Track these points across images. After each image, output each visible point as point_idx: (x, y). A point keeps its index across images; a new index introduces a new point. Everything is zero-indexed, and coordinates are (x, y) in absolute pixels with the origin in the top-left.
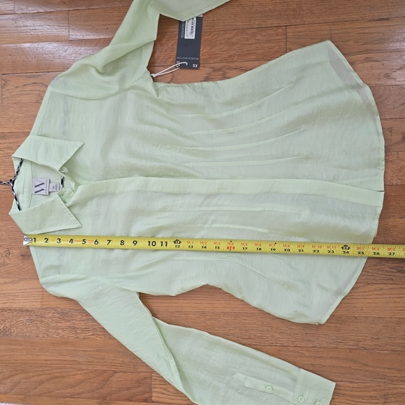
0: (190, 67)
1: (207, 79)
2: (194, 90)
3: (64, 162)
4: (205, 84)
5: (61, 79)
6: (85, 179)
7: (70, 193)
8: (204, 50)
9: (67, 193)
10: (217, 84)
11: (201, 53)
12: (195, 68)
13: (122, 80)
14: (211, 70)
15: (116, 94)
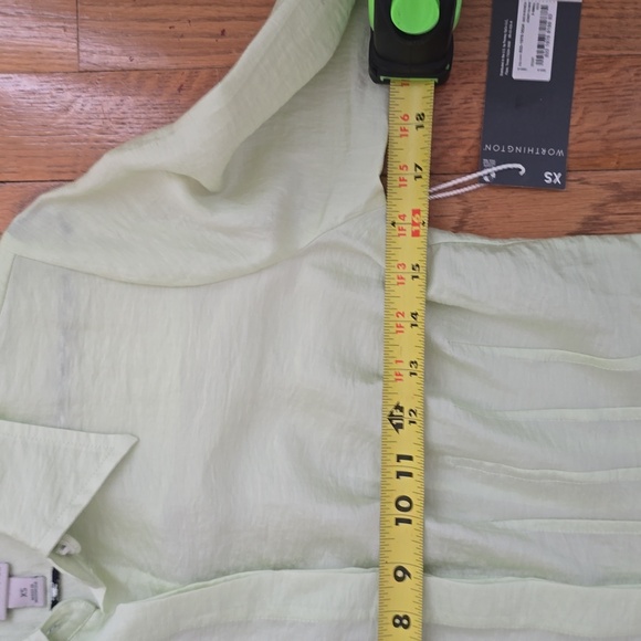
0: (534, 182)
1: (592, 227)
2: (557, 268)
3: (66, 521)
4: (590, 243)
5: (52, 210)
6: (141, 568)
7: (85, 616)
8: (585, 124)
9: (75, 616)
10: (633, 243)
11: (573, 132)
12: (553, 187)
13: (285, 223)
14: (607, 194)
15: (258, 270)
